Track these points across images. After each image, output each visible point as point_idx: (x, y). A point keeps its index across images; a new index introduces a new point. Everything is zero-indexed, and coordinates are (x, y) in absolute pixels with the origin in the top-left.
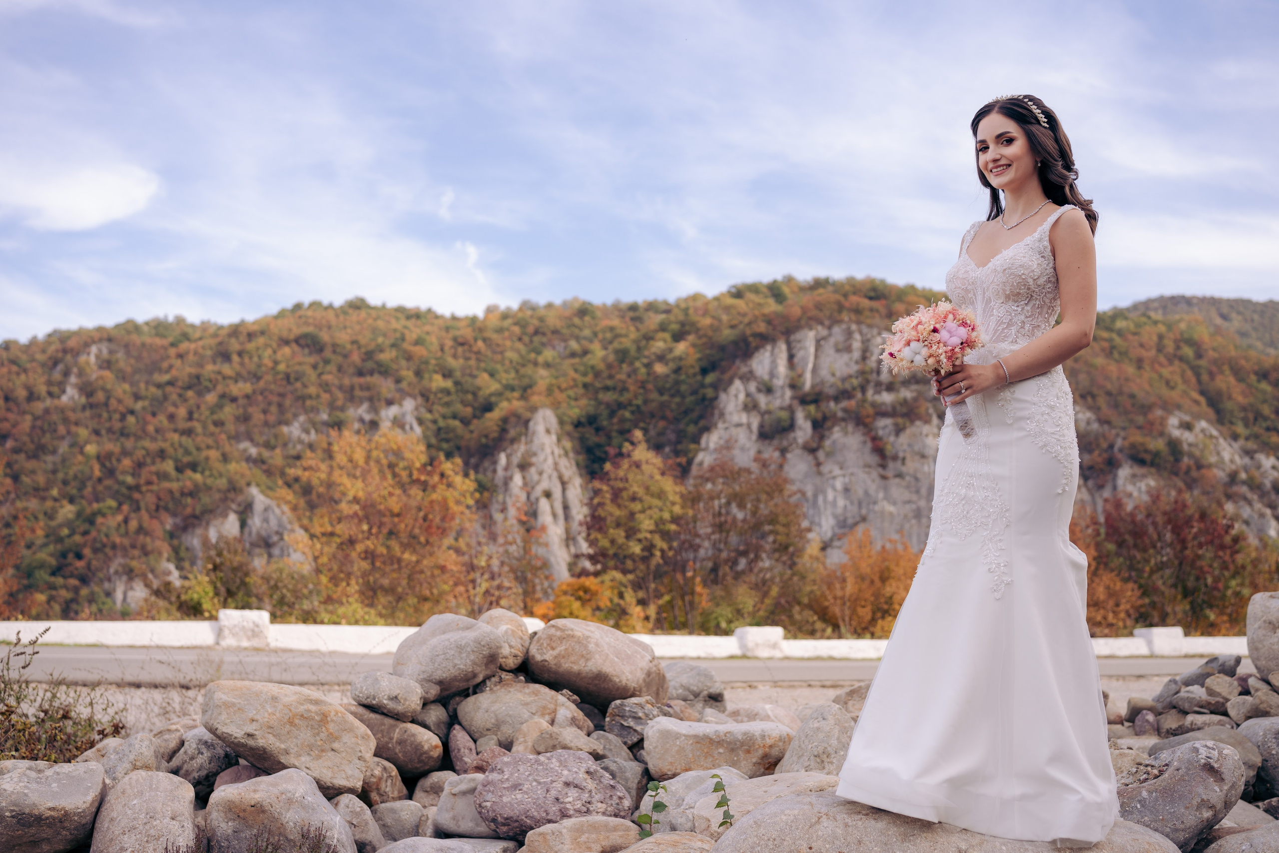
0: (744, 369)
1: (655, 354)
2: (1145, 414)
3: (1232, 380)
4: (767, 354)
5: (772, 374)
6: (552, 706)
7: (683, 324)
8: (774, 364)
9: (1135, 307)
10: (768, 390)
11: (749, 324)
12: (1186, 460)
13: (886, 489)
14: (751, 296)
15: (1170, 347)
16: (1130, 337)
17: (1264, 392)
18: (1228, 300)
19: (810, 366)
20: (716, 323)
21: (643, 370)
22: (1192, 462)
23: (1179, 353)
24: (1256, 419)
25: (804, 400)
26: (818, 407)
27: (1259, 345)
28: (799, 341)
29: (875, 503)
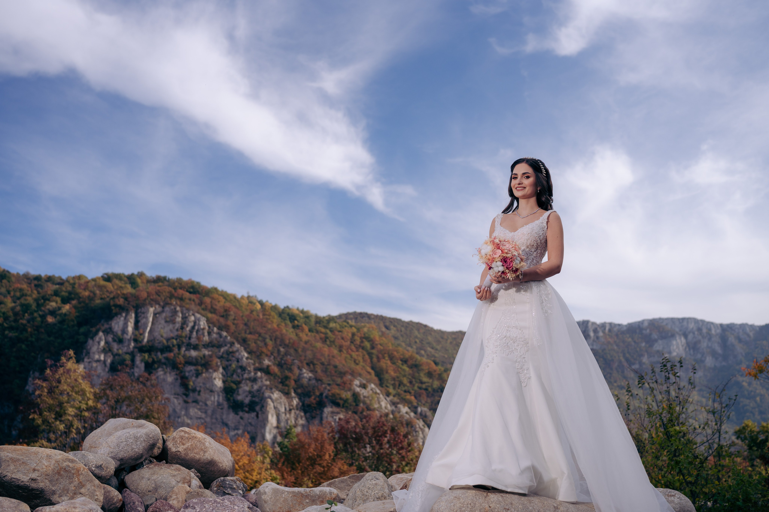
0: (106, 326)
1: (49, 309)
2: (342, 378)
3: (389, 362)
4: (122, 319)
5: (124, 331)
6: (188, 478)
7: (70, 293)
8: (126, 325)
9: (340, 316)
10: (120, 341)
11: (113, 298)
12: (361, 405)
13: (187, 409)
14: (117, 282)
15: (358, 341)
16: (337, 333)
17: (404, 370)
18: (390, 318)
19: (148, 329)
20: (92, 295)
21: (39, 319)
22: (364, 407)
23: (362, 345)
24: (399, 385)
25: (142, 349)
26: (150, 354)
27: (403, 344)
28: (144, 313)
29: (179, 417)
